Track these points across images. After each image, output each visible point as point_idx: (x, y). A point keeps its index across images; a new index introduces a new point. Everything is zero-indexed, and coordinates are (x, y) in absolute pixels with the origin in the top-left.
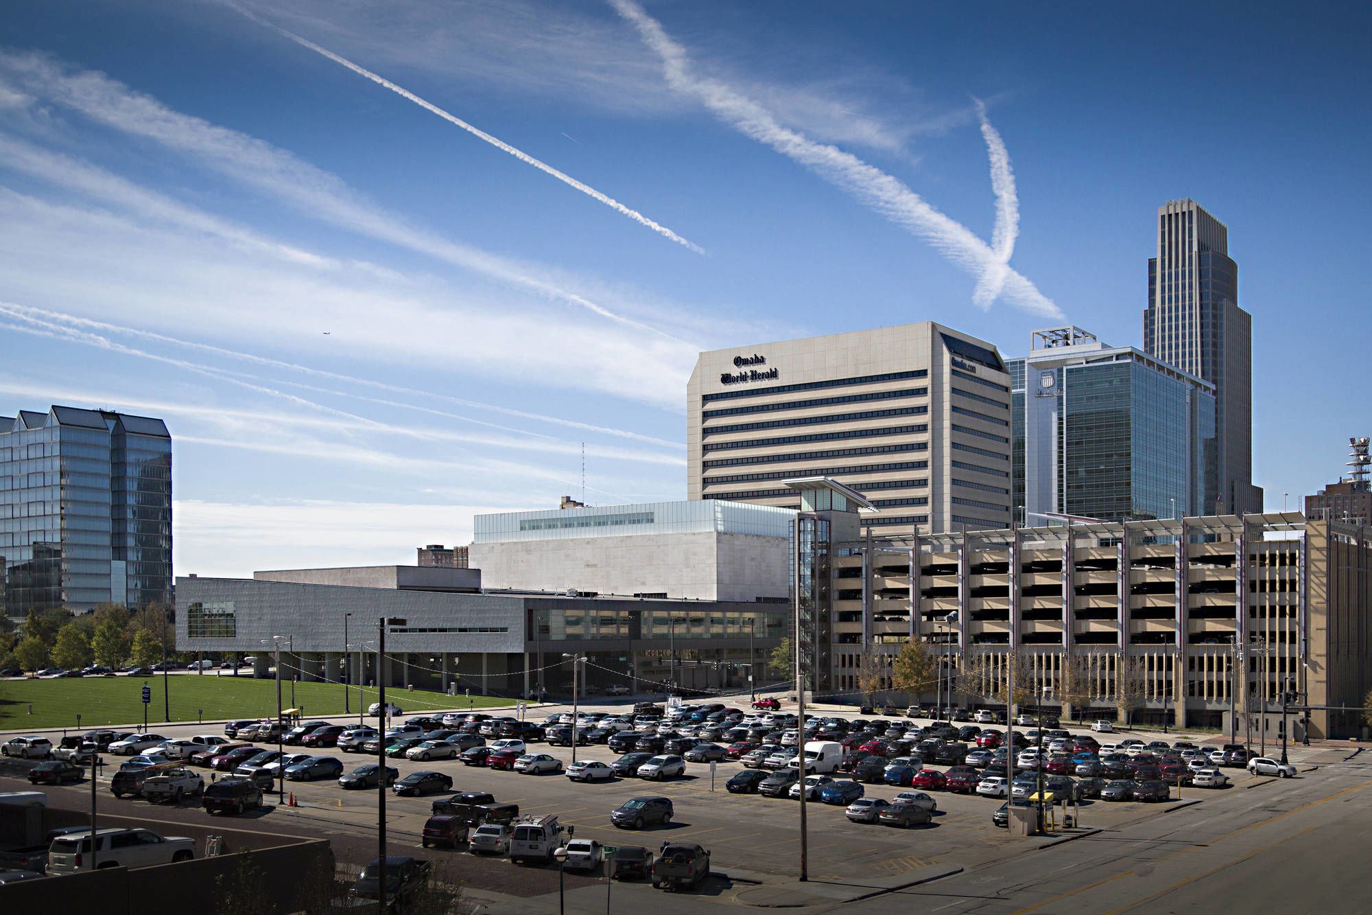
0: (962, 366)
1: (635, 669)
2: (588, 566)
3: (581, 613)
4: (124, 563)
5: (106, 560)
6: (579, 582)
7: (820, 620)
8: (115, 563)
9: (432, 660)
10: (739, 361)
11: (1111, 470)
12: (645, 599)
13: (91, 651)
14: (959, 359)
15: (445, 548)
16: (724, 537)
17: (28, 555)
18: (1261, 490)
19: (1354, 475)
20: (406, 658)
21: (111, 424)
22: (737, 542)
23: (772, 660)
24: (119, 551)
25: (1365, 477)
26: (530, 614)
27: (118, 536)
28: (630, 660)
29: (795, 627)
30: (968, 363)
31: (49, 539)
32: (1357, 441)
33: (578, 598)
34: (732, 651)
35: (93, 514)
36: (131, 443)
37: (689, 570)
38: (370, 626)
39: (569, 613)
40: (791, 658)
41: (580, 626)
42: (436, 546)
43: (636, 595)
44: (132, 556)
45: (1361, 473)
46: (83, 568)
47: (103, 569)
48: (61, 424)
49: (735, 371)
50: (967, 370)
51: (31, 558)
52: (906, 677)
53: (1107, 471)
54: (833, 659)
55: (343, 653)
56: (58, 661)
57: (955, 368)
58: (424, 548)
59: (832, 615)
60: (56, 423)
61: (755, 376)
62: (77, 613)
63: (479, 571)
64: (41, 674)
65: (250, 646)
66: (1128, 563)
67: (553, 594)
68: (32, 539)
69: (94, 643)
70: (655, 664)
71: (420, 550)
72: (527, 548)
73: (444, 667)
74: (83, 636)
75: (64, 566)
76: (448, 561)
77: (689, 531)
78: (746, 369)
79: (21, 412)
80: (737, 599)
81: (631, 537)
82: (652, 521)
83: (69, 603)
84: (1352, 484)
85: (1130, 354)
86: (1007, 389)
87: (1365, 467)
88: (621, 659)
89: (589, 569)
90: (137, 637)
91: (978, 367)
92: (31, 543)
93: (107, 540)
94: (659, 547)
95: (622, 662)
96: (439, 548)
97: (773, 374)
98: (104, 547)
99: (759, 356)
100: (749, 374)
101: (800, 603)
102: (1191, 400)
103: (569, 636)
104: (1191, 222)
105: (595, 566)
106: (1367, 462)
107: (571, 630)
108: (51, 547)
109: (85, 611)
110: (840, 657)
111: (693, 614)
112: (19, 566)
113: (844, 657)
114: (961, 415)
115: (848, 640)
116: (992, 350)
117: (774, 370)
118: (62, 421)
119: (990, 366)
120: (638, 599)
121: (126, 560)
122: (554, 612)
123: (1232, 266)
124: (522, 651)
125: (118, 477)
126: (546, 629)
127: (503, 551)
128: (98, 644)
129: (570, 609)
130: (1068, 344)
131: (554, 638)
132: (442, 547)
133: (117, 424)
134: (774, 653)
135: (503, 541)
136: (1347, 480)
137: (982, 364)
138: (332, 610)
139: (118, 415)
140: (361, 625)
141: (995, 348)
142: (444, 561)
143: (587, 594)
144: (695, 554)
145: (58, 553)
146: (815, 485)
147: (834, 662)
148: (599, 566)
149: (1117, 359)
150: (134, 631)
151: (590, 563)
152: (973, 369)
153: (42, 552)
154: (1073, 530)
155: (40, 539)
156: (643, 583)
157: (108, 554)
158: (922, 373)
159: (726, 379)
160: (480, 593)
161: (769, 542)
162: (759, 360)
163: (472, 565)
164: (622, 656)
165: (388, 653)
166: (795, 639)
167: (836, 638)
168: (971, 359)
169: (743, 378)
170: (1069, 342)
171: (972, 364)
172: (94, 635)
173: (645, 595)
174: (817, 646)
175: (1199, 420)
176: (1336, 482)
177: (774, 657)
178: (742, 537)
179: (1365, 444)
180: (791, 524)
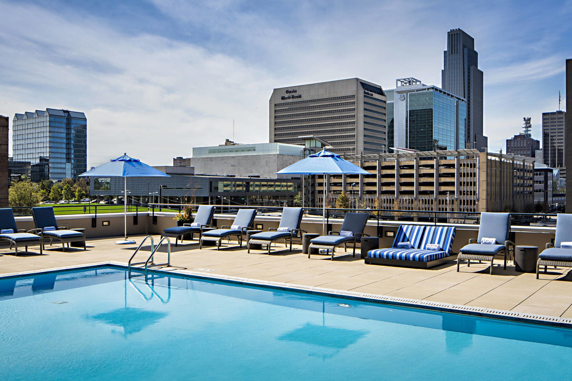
0: (368, 94)
1: (247, 203)
2: (232, 166)
3: (229, 183)
4: (70, 164)
5: (65, 163)
6: (229, 172)
7: (311, 186)
8: (67, 164)
9: (177, 199)
10: (287, 92)
11: (426, 131)
12: (252, 178)
13: (62, 195)
14: (367, 91)
15: (183, 158)
16: (280, 156)
17: (38, 161)
18: (487, 138)
19: (525, 131)
20: (168, 198)
21: (66, 114)
22: (284, 158)
23: (295, 200)
24: (68, 160)
25: (529, 132)
26: (211, 183)
27: (68, 154)
28: (246, 199)
29: (303, 188)
30: (370, 93)
31: (45, 155)
32: (526, 119)
33: (228, 177)
34: (282, 196)
35: (60, 146)
36: (73, 121)
37: (268, 167)
38: (156, 187)
39: (225, 183)
40: (301, 199)
41: (228, 187)
42: (180, 157)
43: (249, 176)
44: (73, 161)
45: (528, 131)
46: (56, 166)
47: (63, 166)
48: (49, 115)
49: (286, 95)
50: (370, 95)
51: (39, 162)
52: (341, 206)
53: (424, 131)
54: (316, 199)
55: (147, 196)
56: (51, 198)
57: (365, 95)
58: (176, 158)
59: (316, 184)
60: (48, 115)
61: (293, 97)
62: (54, 181)
63: (194, 168)
64: (45, 203)
65: (115, 194)
66: (418, 166)
67: (220, 176)
68: (40, 155)
69: (63, 192)
70: (254, 201)
71: (174, 159)
72: (211, 159)
73: (181, 201)
74: (59, 190)
75: (50, 165)
76: (184, 163)
77: (268, 154)
78: (291, 94)
79: (36, 110)
80: (285, 178)
81: (247, 156)
82: (255, 150)
83: (51, 178)
84: (524, 135)
85: (433, 88)
86: (385, 102)
87: (529, 129)
88: (242, 199)
89: (233, 167)
90: (77, 190)
91: (374, 94)
92: (39, 157)
93: (64, 156)
94: (257, 159)
95: (243, 200)
96: (181, 158)
97: (300, 97)
98: (63, 158)
99: (295, 90)
100: (291, 96)
101: (304, 179)
102: (457, 104)
103: (225, 191)
104: (460, 37)
105: (235, 166)
106: (530, 126)
107: (225, 189)
108: (46, 158)
109: (57, 181)
110: (318, 199)
111: (269, 183)
112: (35, 165)
113: (320, 198)
114: (367, 111)
115: (321, 193)
116: (380, 88)
117: (300, 95)
118: (50, 114)
119: (378, 93)
120: (249, 178)
121: (71, 163)
122: (219, 182)
123: (476, 54)
124: (208, 196)
125: (68, 133)
126: (217, 188)
127: (202, 160)
128: (64, 192)
129: (225, 181)
130: (410, 84)
131: (219, 191)
132: (182, 158)
133: (68, 114)
134: (296, 197)
135: (203, 157)
136: (522, 133)
137: (376, 93)
138: (143, 181)
139: (69, 111)
140: (153, 187)
141: (381, 87)
142: (183, 163)
143: (231, 176)
144: (270, 162)
145: (48, 160)
146: (310, 138)
147: (316, 200)
148: (236, 166)
149: (428, 90)
150: (75, 188)
151: (233, 165)
152: (372, 95)
153: (43, 160)
154: (399, 155)
155: (42, 155)
156: (251, 172)
157: (64, 161)
158: (353, 97)
159: (283, 98)
160: (194, 175)
161: (296, 158)
162: (295, 91)
163: (192, 166)
164: (243, 198)
165: (162, 196)
166: (302, 193)
167: (317, 192)
168: (371, 91)
169: (289, 98)
170: (410, 83)
171: (372, 93)
172: (63, 189)
173: (252, 176)
174: (310, 195)
175: (460, 112)
176: (518, 134)
177: (296, 198)
178: (287, 156)
179: (529, 119)
180: (302, 152)
